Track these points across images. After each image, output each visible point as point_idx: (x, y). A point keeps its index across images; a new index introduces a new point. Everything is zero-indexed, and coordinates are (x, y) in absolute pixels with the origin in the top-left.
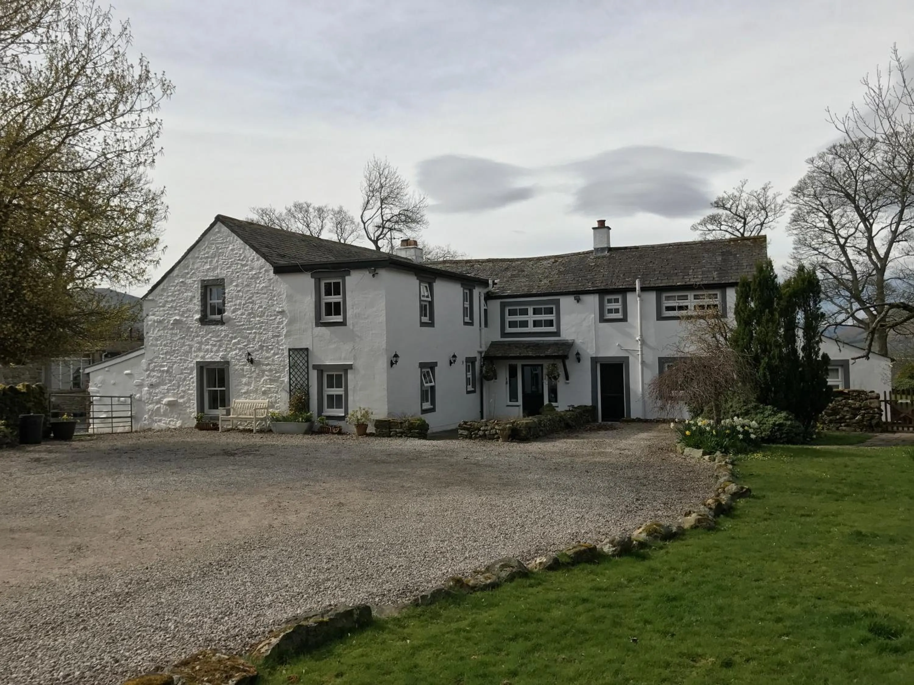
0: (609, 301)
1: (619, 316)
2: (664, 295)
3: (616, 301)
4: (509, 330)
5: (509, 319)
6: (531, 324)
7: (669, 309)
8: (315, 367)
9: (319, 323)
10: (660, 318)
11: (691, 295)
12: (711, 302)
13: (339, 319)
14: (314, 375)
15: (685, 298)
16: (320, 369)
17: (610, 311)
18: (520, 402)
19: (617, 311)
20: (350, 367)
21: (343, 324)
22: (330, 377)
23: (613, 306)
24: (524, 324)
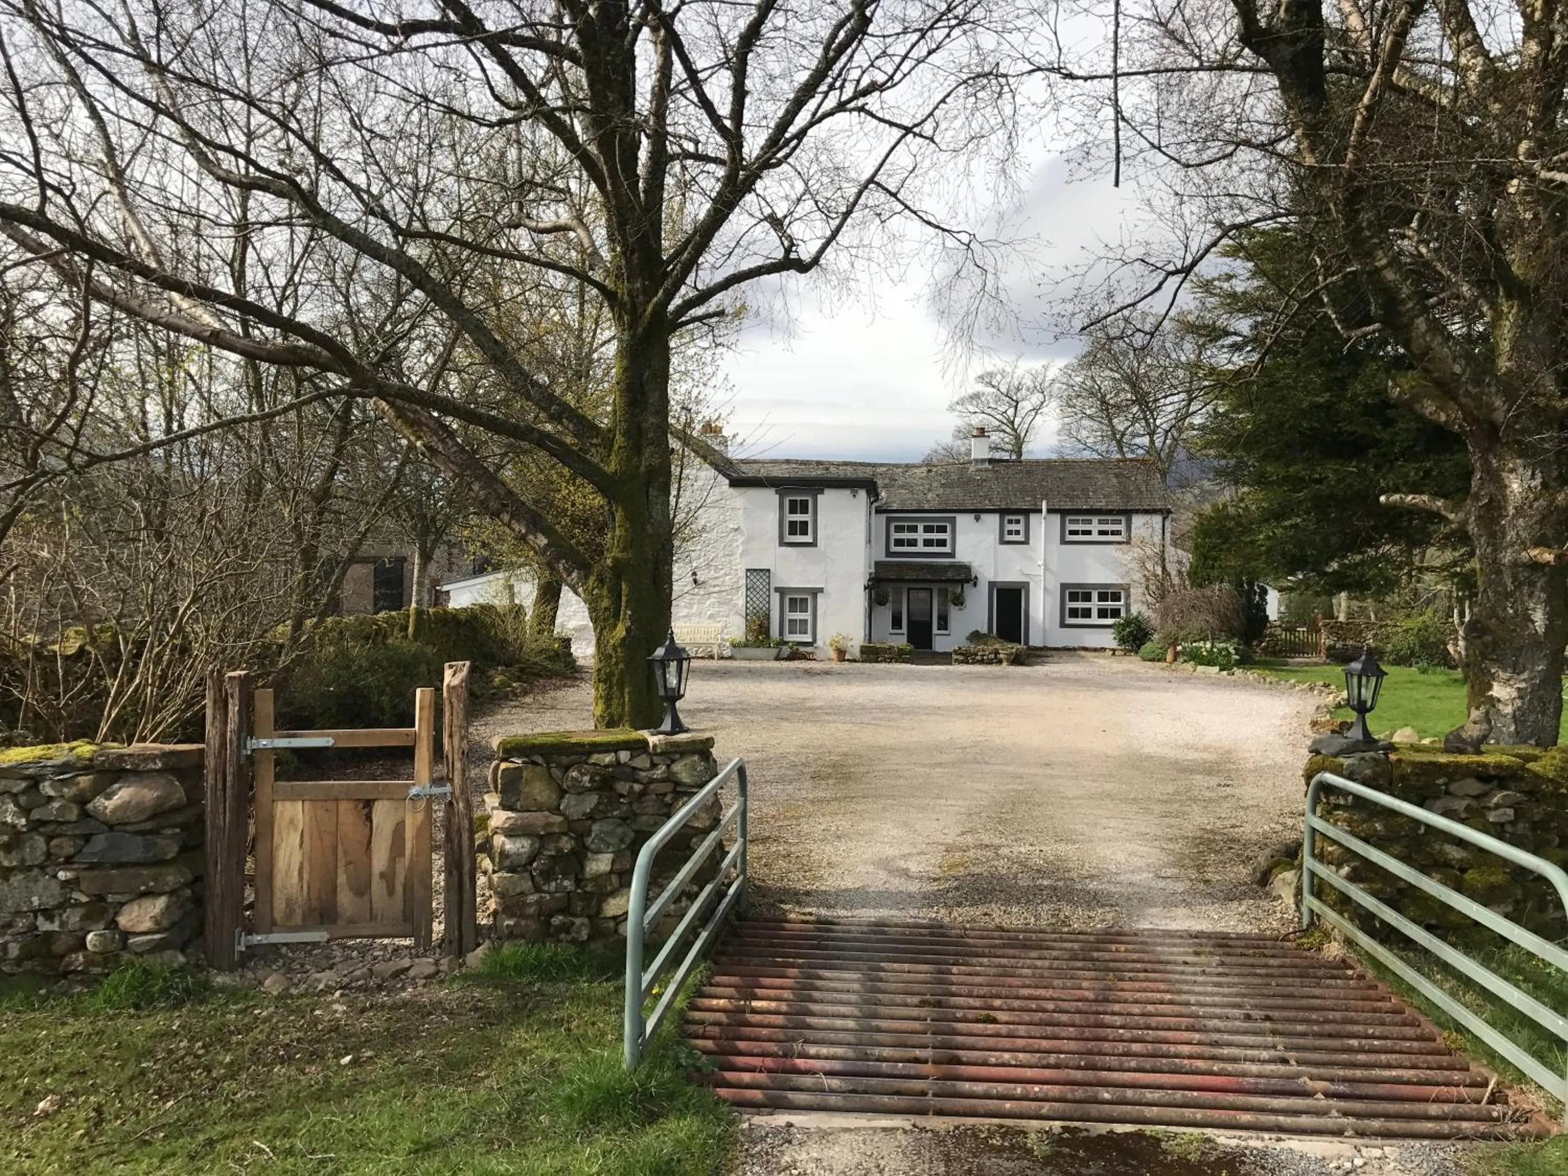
0: (1010, 522)
1: (1020, 538)
2: (1068, 518)
3: (1018, 522)
4: (894, 549)
5: (895, 536)
6: (920, 543)
7: (1072, 533)
8: (777, 590)
9: (782, 543)
10: (1064, 542)
11: (1095, 519)
12: (1115, 527)
13: (808, 539)
14: (775, 598)
15: (1090, 522)
16: (782, 591)
17: (1010, 533)
18: (904, 629)
19: (1018, 533)
20: (821, 590)
21: (813, 544)
22: (792, 601)
23: (1014, 527)
24: (913, 543)
